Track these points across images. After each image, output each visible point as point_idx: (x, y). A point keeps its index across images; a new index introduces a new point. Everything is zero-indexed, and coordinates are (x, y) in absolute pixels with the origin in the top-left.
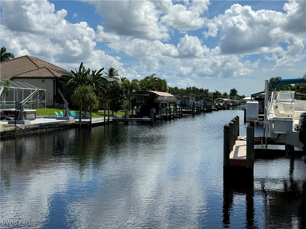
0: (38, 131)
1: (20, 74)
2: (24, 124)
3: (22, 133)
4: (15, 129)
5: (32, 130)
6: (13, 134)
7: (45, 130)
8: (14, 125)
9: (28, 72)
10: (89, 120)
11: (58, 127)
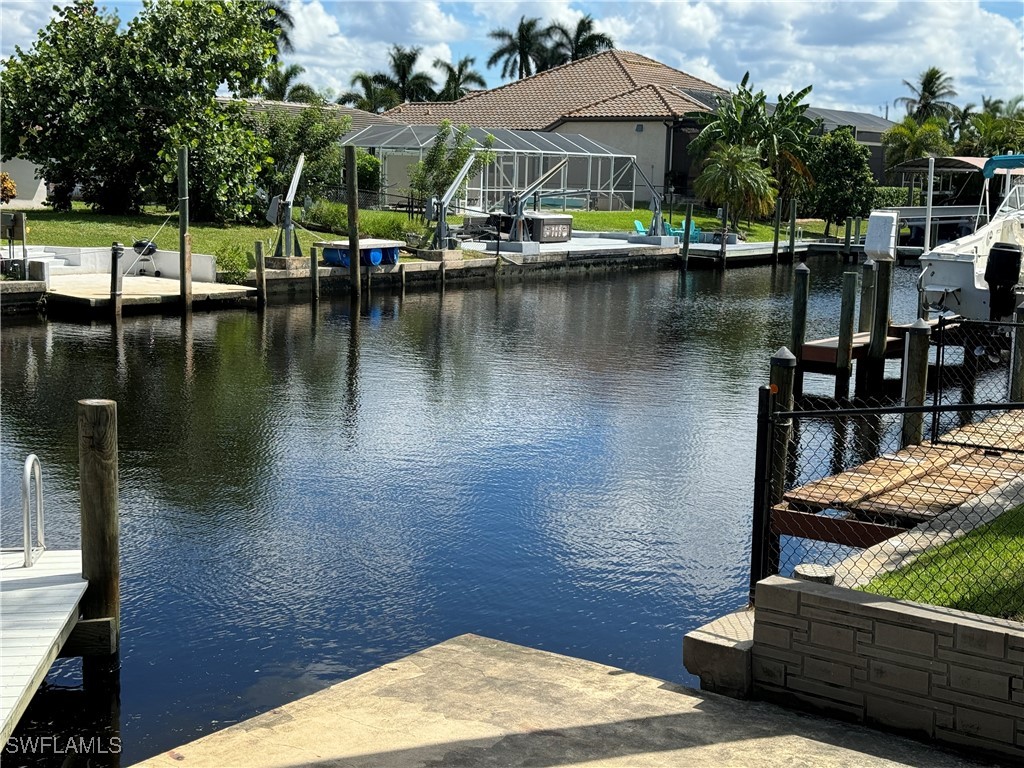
0: (563, 270)
1: (580, 110)
2: (521, 251)
3: (516, 273)
4: (495, 262)
5: (543, 267)
6: (490, 274)
7: (583, 269)
8: (495, 252)
9: (604, 101)
10: (717, 247)
11: (623, 263)
